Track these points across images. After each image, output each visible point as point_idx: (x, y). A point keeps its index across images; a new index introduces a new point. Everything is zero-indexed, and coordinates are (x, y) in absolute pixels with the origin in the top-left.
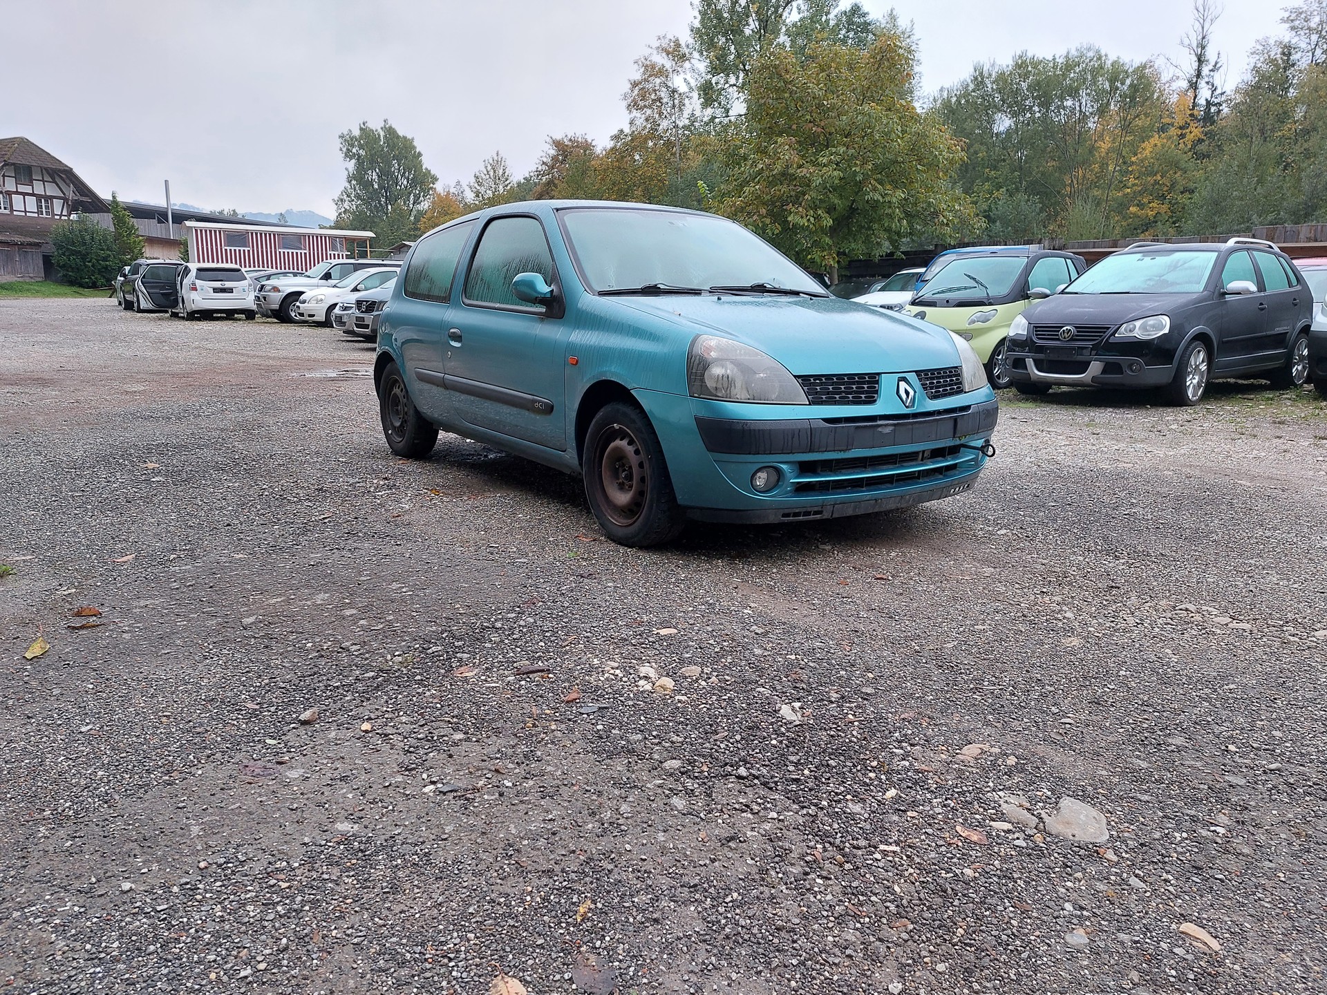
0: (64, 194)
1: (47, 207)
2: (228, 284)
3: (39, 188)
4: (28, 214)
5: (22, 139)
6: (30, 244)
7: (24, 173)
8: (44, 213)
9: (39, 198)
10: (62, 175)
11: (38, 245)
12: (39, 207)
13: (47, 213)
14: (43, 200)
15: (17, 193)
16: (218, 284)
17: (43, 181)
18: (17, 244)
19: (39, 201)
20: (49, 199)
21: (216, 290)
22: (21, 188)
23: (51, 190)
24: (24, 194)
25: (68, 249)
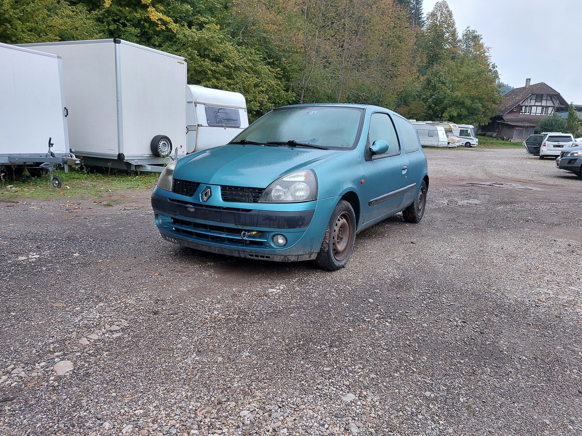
0: (554, 104)
1: (545, 111)
2: (561, 143)
3: (544, 103)
4: (537, 114)
5: (542, 83)
6: (531, 127)
7: (539, 97)
8: (544, 113)
9: (543, 107)
10: (555, 96)
11: (534, 127)
12: (542, 111)
13: (545, 113)
14: (544, 108)
15: (535, 106)
16: (556, 143)
17: (547, 100)
18: (525, 127)
19: (543, 108)
20: (547, 107)
21: (555, 146)
22: (537, 104)
23: (550, 103)
24: (537, 106)
25: (545, 128)
